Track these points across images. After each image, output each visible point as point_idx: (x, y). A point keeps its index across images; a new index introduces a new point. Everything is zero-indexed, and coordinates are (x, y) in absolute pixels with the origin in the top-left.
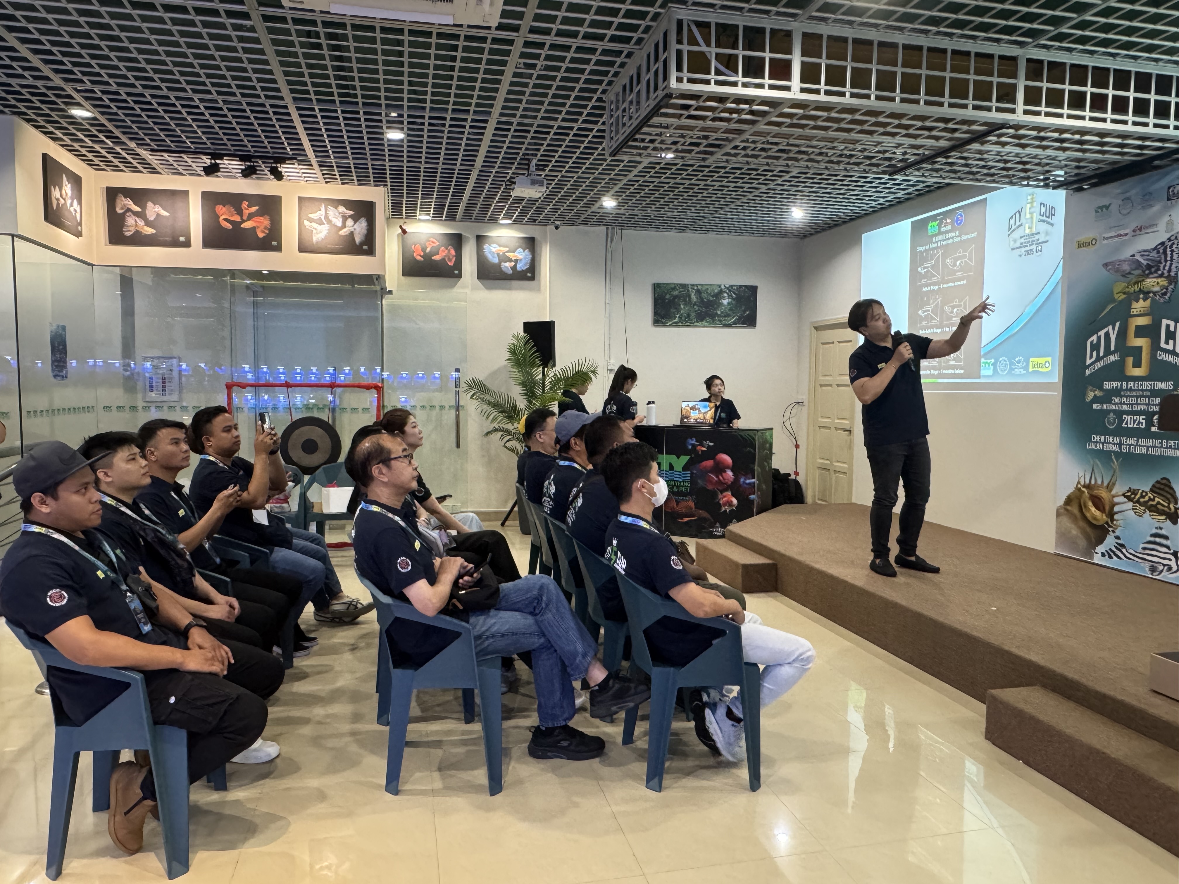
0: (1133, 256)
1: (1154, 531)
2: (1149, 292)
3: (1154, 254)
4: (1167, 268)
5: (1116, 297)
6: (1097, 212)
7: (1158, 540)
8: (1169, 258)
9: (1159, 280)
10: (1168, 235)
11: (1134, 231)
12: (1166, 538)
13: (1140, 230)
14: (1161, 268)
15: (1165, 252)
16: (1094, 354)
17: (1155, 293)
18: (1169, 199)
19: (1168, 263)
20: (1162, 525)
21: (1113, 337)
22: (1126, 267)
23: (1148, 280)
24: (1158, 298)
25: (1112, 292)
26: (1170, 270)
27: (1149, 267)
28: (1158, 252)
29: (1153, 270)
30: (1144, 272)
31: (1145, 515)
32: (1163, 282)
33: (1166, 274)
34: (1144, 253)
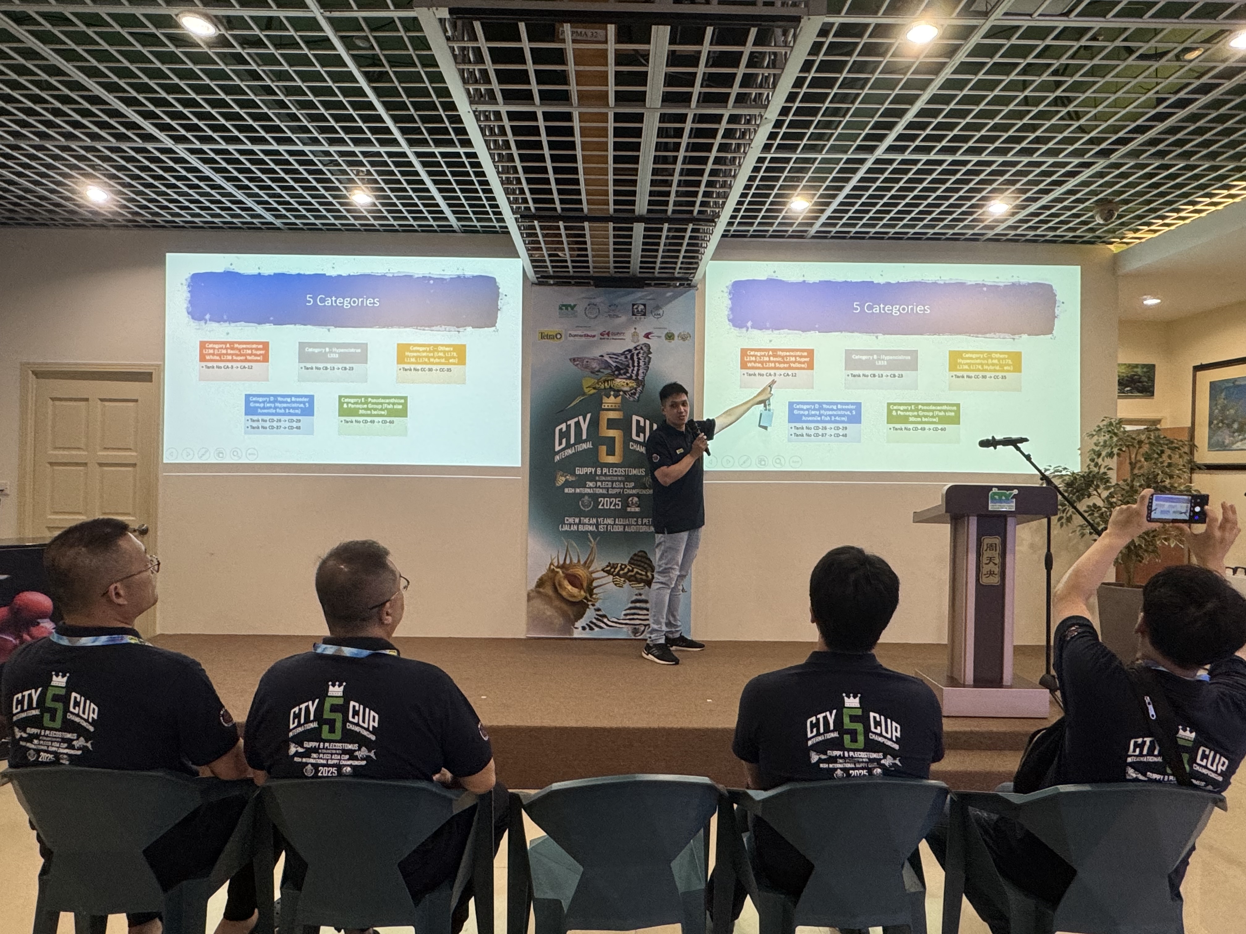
0: (602, 356)
1: (634, 598)
2: (619, 391)
3: (623, 358)
4: (635, 372)
5: (586, 390)
6: (561, 308)
7: (638, 605)
8: (636, 364)
9: (628, 381)
10: (635, 345)
11: (602, 334)
12: (646, 602)
13: (608, 334)
14: (630, 371)
15: (632, 358)
16: (564, 441)
17: (625, 392)
18: (633, 315)
19: (636, 369)
20: (641, 592)
21: (584, 427)
22: (595, 365)
23: (618, 380)
24: (628, 396)
25: (582, 385)
26: (637, 375)
27: (618, 368)
28: (626, 357)
29: (622, 372)
30: (614, 372)
31: (625, 586)
32: (633, 384)
33: (634, 377)
34: (612, 355)
